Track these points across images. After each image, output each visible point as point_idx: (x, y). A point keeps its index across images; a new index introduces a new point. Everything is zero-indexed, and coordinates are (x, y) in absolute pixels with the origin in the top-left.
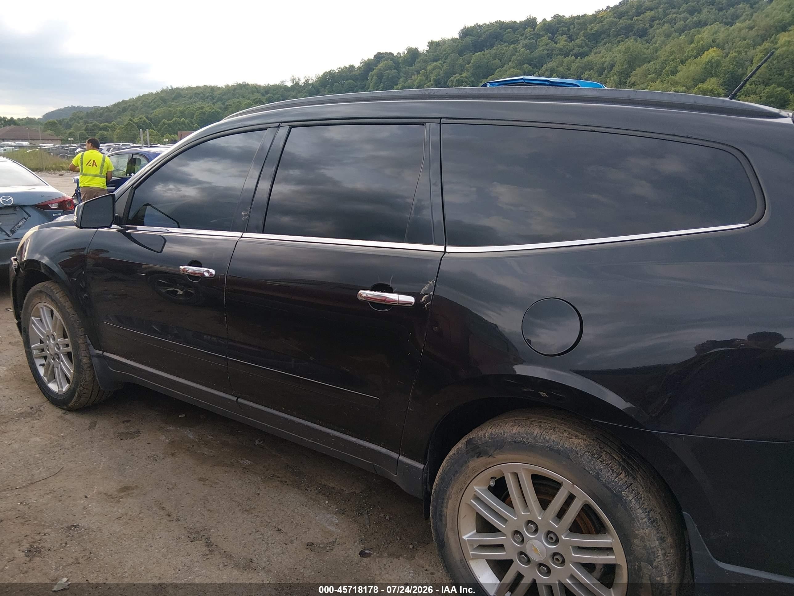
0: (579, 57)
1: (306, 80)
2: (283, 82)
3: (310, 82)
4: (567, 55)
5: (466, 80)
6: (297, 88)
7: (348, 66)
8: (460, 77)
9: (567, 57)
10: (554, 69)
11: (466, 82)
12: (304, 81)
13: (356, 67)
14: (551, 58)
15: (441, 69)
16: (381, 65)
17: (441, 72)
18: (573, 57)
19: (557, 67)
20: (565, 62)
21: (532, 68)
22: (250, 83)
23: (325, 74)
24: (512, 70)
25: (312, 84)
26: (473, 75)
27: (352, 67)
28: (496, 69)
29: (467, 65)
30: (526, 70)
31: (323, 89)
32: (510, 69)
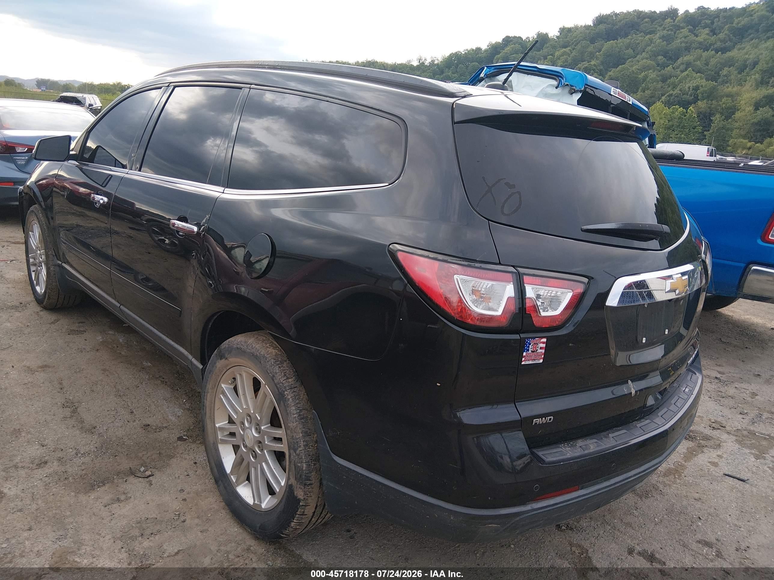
0: (720, 53)
1: (432, 61)
2: (409, 61)
3: (435, 63)
4: (706, 49)
5: (594, 68)
6: (422, 67)
7: (474, 49)
8: (588, 65)
9: (706, 52)
10: (690, 63)
11: (594, 70)
12: (430, 61)
13: (483, 50)
14: (689, 51)
15: (569, 55)
16: (508, 49)
17: (569, 58)
18: (713, 52)
19: (694, 61)
20: (704, 57)
21: (667, 60)
22: (378, 61)
23: (451, 55)
24: (645, 61)
25: (438, 64)
26: (602, 63)
27: (479, 49)
28: (628, 59)
29: (597, 53)
30: (660, 62)
31: (447, 70)
32: (642, 59)
